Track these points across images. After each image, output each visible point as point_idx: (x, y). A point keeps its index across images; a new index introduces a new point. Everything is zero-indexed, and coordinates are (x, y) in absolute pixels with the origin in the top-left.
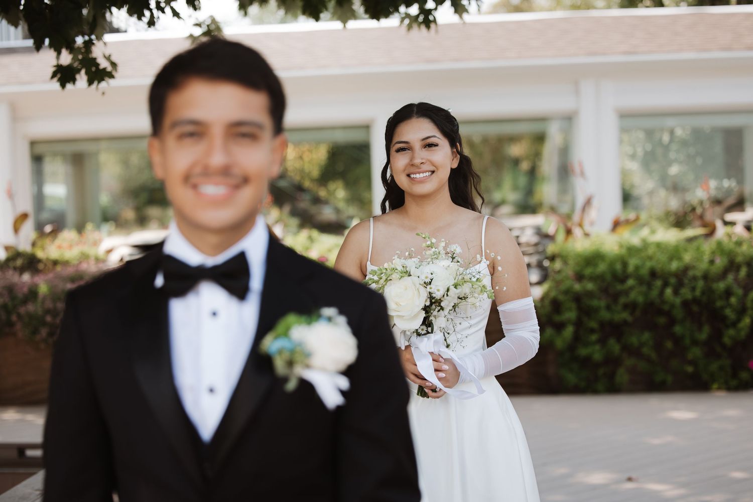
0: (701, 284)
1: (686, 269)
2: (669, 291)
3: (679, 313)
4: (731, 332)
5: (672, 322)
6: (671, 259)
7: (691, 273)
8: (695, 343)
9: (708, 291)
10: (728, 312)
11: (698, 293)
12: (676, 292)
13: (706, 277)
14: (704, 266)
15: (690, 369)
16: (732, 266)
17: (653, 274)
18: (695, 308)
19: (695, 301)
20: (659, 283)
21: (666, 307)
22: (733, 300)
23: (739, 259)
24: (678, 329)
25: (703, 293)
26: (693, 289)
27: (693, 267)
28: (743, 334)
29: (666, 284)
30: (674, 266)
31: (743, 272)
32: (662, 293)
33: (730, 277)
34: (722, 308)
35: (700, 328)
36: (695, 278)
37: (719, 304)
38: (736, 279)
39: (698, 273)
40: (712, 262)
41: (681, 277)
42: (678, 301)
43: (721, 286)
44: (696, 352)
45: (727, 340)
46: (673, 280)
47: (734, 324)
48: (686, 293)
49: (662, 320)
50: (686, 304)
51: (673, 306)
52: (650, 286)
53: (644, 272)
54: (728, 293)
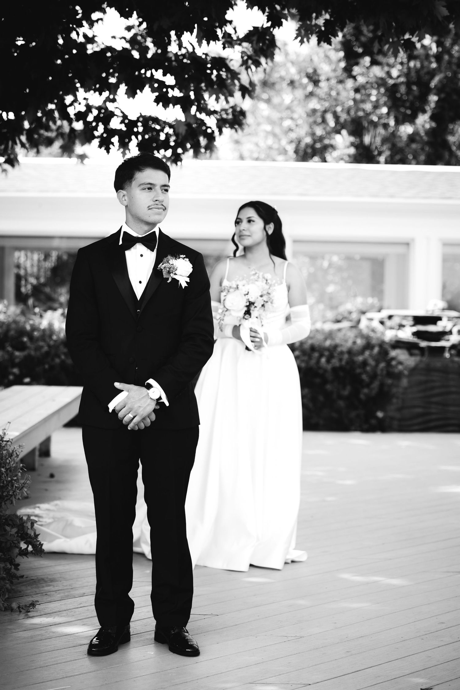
0: (346, 356)
1: (336, 346)
2: (323, 360)
3: (330, 376)
4: (366, 391)
5: (325, 381)
6: (326, 339)
7: (339, 349)
8: (340, 397)
9: (351, 362)
10: (364, 377)
11: (344, 363)
12: (328, 361)
13: (350, 352)
14: (349, 344)
15: (335, 415)
16: (368, 346)
17: (313, 348)
18: (341, 374)
19: (341, 368)
20: (316, 355)
21: (321, 372)
22: (368, 368)
23: (374, 342)
24: (329, 387)
25: (347, 363)
26: (341, 360)
27: (341, 345)
28: (374, 392)
29: (321, 355)
30: (328, 343)
31: (376, 350)
32: (318, 361)
33: (367, 353)
34: (360, 374)
35: (344, 388)
36: (342, 353)
37: (358, 371)
38: (371, 355)
39: (344, 349)
40: (354, 343)
41: (332, 351)
42: (329, 367)
43: (361, 358)
44: (341, 403)
45: (362, 396)
46: (327, 353)
47: (368, 386)
48: (335, 362)
49: (318, 380)
50: (334, 369)
51: (325, 371)
52: (310, 357)
53: (307, 346)
54: (365, 363)
